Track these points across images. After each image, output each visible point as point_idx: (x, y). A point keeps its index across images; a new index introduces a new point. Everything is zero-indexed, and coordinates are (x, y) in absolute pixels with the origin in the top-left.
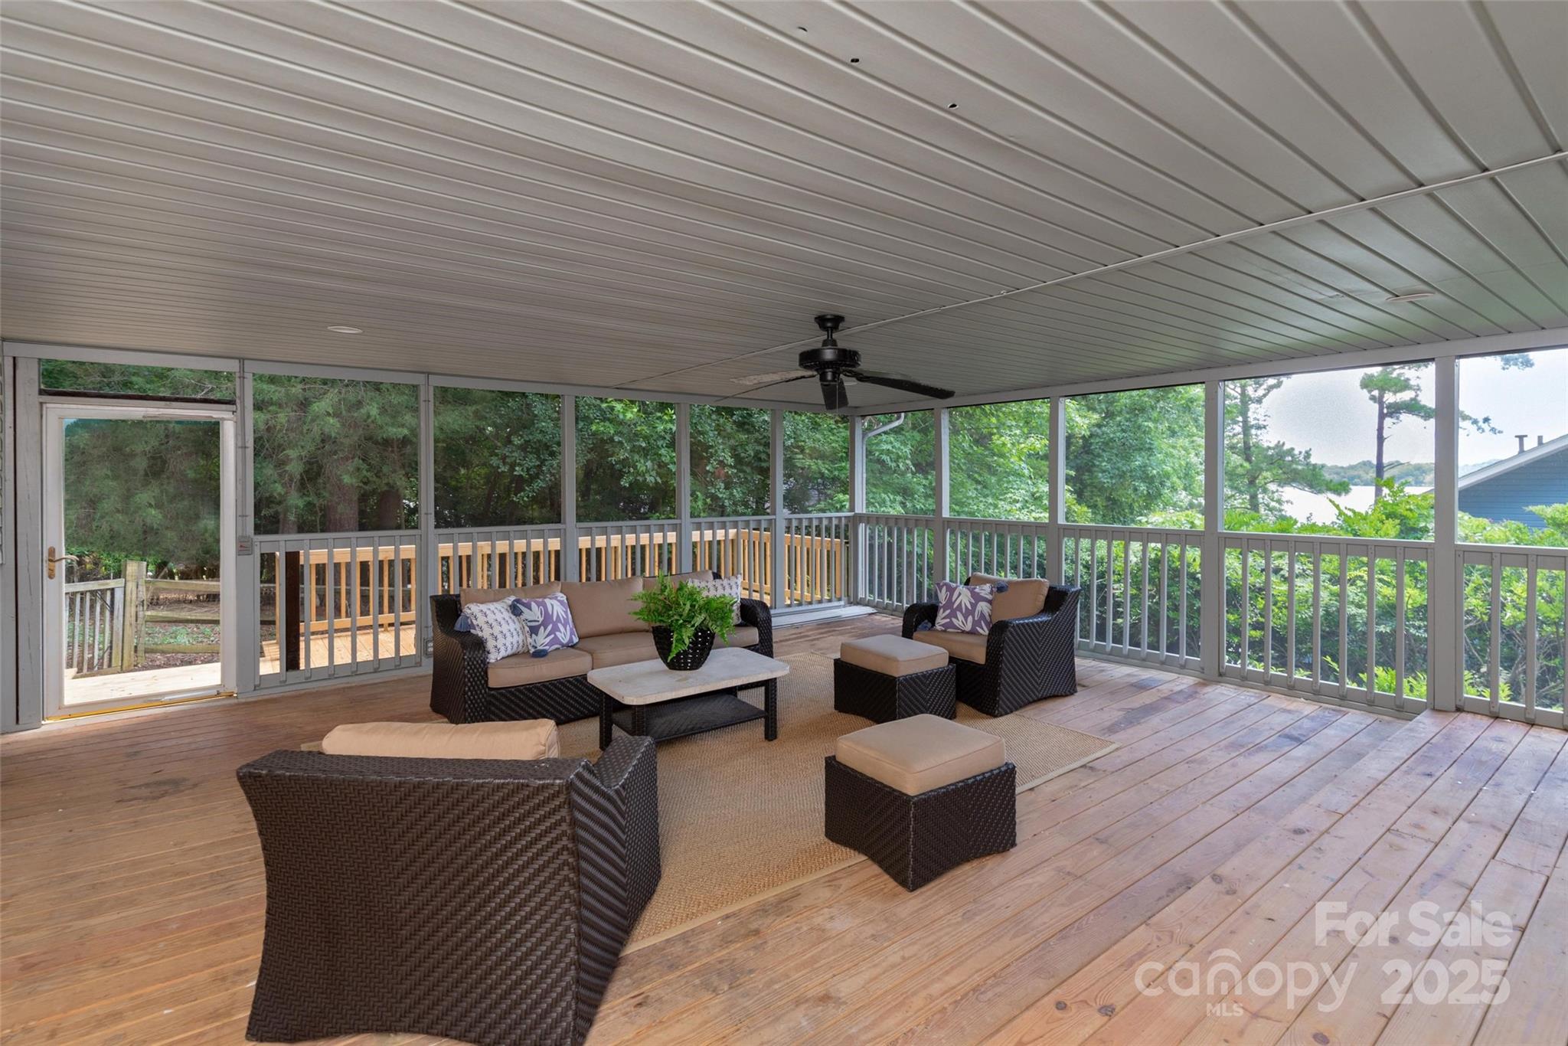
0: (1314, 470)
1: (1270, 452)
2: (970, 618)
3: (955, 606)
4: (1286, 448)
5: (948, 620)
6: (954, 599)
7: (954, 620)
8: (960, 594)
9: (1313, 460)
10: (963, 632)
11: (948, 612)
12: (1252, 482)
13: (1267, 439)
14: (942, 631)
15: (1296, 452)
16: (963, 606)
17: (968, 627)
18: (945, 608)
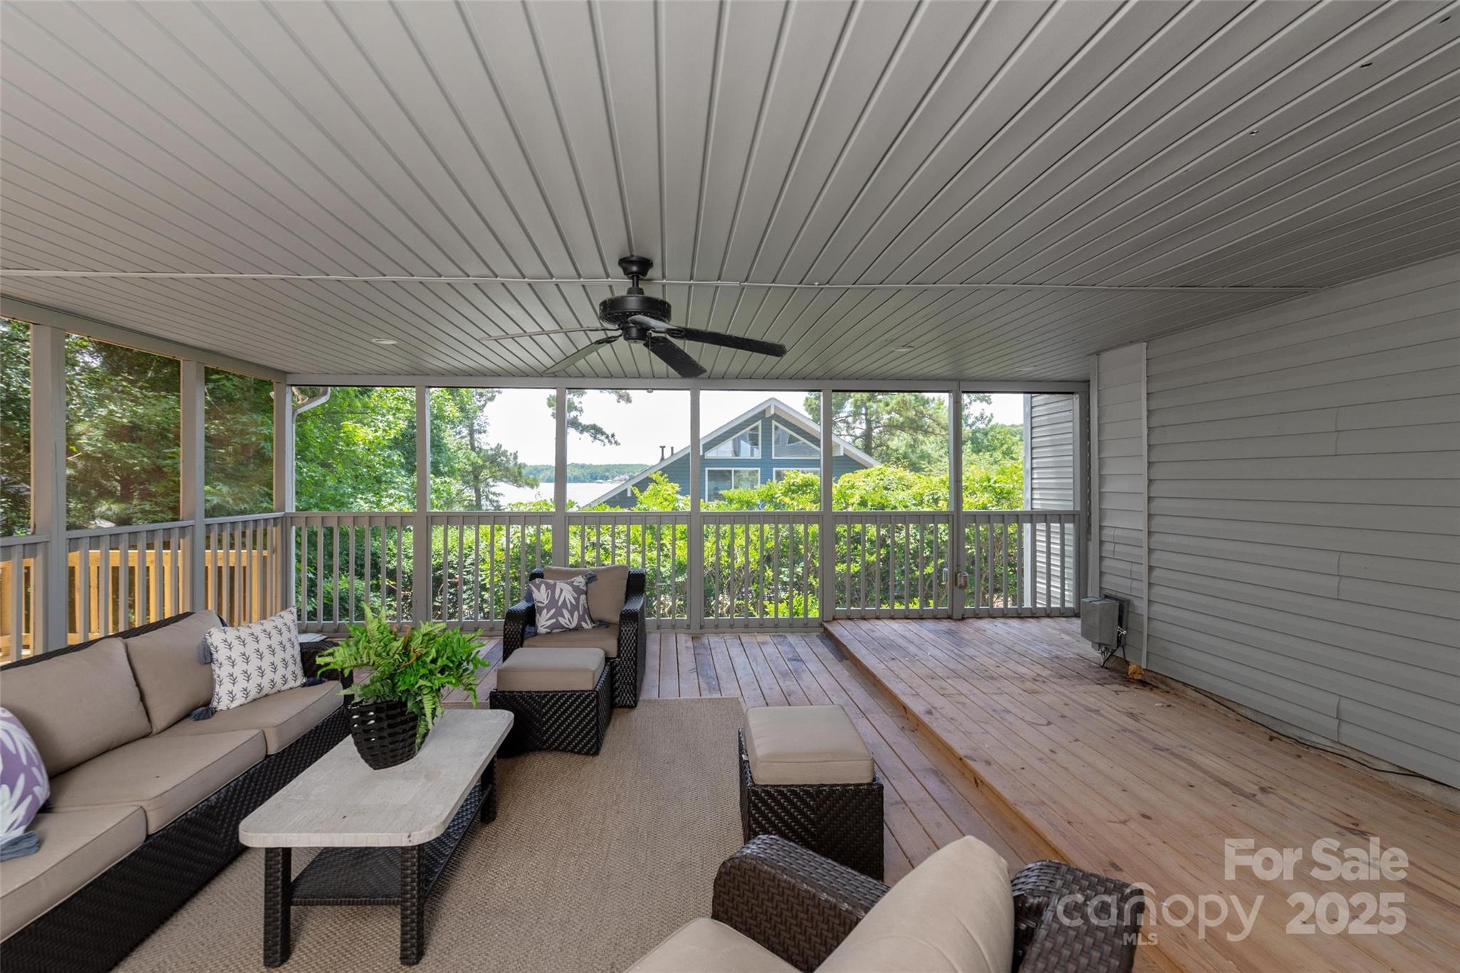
0: (519, 468)
1: (490, 452)
2: (576, 613)
3: (560, 604)
4: (503, 449)
5: (554, 620)
6: (557, 597)
7: (561, 619)
8: (562, 590)
9: (520, 461)
10: (570, 630)
11: (553, 611)
12: (476, 478)
13: (487, 441)
14: (547, 633)
15: (509, 454)
16: (568, 602)
17: (573, 625)
18: (549, 607)
